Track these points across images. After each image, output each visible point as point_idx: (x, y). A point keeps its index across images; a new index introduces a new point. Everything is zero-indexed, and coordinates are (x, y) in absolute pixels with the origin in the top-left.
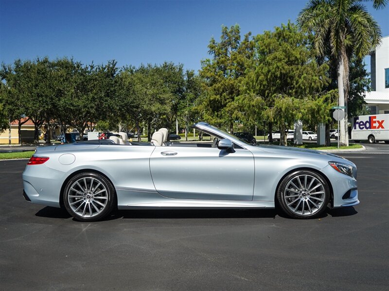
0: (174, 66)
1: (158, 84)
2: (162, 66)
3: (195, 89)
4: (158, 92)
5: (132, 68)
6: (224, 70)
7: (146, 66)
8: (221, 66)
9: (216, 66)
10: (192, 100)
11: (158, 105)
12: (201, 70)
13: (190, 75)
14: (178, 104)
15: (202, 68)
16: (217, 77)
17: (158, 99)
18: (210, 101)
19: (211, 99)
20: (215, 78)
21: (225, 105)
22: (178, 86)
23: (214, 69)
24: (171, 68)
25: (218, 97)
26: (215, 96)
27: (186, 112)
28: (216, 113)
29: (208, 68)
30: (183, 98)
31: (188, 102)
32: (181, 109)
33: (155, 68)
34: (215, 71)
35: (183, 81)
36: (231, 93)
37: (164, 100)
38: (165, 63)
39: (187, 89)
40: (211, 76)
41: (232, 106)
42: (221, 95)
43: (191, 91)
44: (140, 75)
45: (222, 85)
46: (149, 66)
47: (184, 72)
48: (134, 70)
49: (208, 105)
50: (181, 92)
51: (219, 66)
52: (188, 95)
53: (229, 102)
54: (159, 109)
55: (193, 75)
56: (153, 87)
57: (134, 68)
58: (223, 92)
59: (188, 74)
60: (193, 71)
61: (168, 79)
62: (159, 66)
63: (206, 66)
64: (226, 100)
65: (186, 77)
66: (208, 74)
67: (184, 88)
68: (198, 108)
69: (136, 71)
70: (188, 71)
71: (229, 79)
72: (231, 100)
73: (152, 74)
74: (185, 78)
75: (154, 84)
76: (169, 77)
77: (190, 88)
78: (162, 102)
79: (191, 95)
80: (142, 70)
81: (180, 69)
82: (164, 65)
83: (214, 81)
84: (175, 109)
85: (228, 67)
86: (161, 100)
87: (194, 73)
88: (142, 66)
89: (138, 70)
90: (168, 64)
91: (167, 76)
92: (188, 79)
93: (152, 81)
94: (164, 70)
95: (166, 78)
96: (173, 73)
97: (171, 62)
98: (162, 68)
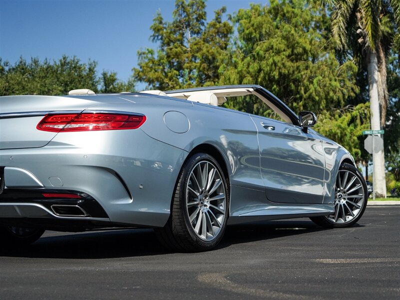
0: (80, 63)
2: (58, 63)
6: (180, 68)
7: (29, 62)
8: (173, 63)
9: (165, 61)
12: (138, 68)
13: (109, 80)
15: (139, 65)
16: (166, 80)
23: (161, 67)
24: (75, 67)
29: (151, 65)
33: (45, 66)
34: (163, 70)
38: (64, 58)
40: (157, 79)
44: (18, 77)
46: (36, 62)
48: (7, 68)
51: (169, 62)
55: (114, 80)
57: (6, 64)
59: (104, 78)
60: (115, 74)
61: (68, 86)
62: (52, 64)
63: (147, 61)
65: (102, 83)
66: (152, 75)
69: (10, 70)
70: (104, 74)
73: (42, 74)
76: (71, 83)
81: (91, 70)
82: (61, 61)
85: (186, 65)
87: (117, 77)
88: (21, 62)
89: (14, 69)
90: (68, 60)
91: (67, 81)
92: (104, 87)
93: (43, 89)
94: (62, 71)
95: (66, 85)
96: (80, 76)
97: (75, 57)
98: (58, 67)
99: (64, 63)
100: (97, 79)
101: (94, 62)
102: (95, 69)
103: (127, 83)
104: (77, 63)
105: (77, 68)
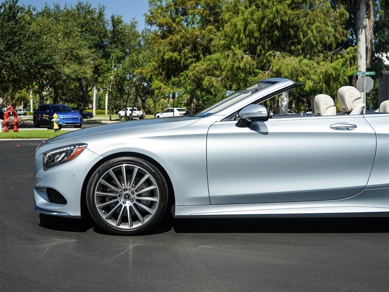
0: (92, 7)
1: (74, 35)
2: (75, 7)
3: (122, 44)
4: (74, 46)
5: (31, 9)
6: (185, 13)
7: (52, 7)
8: (179, 9)
9: (173, 8)
10: (119, 60)
11: (76, 66)
12: (149, 14)
13: (116, 22)
14: (99, 65)
15: (149, 11)
16: (174, 25)
17: (75, 56)
18: (163, 60)
19: (166, 57)
20: (170, 27)
21: (186, 67)
22: (99, 37)
23: (169, 13)
24: (89, 11)
25: (176, 54)
26: (171, 54)
27: (112, 77)
28: (173, 79)
29: (160, 11)
30: (106, 56)
31: (113, 62)
32: (103, 73)
33: (66, 11)
34: (171, 16)
35: (106, 31)
36: (194, 49)
37: (82, 58)
38: (80, 4)
40: (167, 24)
41: (197, 69)
42: (180, 52)
43: (117, 47)
44: (46, 21)
45: (182, 37)
46: (58, 7)
48: (34, 13)
49: (159, 67)
51: (176, 9)
52: (114, 52)
53: (192, 62)
54: (76, 71)
55: (120, 22)
56: (66, 39)
57: (34, 9)
58: (184, 47)
59: (113, 20)
60: (121, 17)
61: (84, 27)
62: (70, 8)
63: (156, 7)
64: (186, 60)
65: (111, 25)
66: (162, 20)
67: (107, 42)
68: (143, 71)
69: (37, 14)
70: (113, 17)
71: (192, 27)
72: (194, 60)
73: (65, 18)
74: (110, 27)
75: (67, 35)
76: (86, 24)
77: (115, 43)
79: (118, 52)
80: (46, 13)
81: (101, 14)
82: (77, 6)
83: (171, 31)
84: (96, 70)
85: (190, 11)
86: (78, 59)
87: (123, 19)
88: (46, 7)
89: (40, 13)
90: (83, 5)
91: (83, 23)
92: (112, 28)
93: (66, 30)
94: (79, 14)
95: (82, 26)
96: (92, 19)
97: (87, 2)
98: (75, 10)
99: (80, 7)
101: (103, 6)
102: (104, 12)
103: (130, 24)
104: (89, 8)
105: (90, 12)
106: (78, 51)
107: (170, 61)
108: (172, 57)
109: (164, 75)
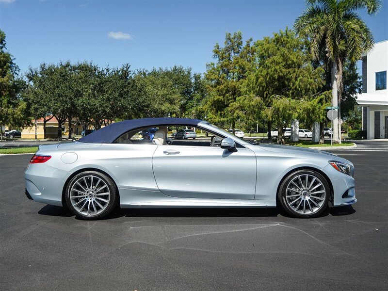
0: (183, 69)
1: (168, 86)
2: (172, 69)
3: (202, 91)
4: (167, 93)
5: (145, 71)
6: (227, 73)
7: (157, 69)
8: (225, 70)
9: (220, 69)
10: (198, 101)
11: (168, 105)
12: (206, 73)
13: (197, 78)
14: (186, 104)
15: (207, 71)
16: (220, 79)
17: (168, 99)
18: (214, 101)
19: (215, 99)
20: (218, 80)
21: (227, 106)
22: (187, 87)
24: (180, 72)
25: (221, 97)
26: (218, 97)
27: (194, 111)
28: (219, 113)
29: (213, 71)
30: (191, 98)
31: (195, 102)
32: (189, 108)
33: (166, 71)
34: (219, 74)
35: (191, 83)
36: (234, 94)
37: (174, 100)
39: (194, 90)
40: (215, 78)
41: (234, 106)
42: (224, 96)
43: (198, 93)
44: (152, 78)
45: (225, 87)
46: (161, 69)
47: (192, 75)
48: (147, 73)
49: (212, 105)
50: (189, 93)
51: (222, 69)
52: (196, 96)
53: (232, 102)
54: (168, 108)
55: (199, 78)
56: (163, 89)
57: (147, 71)
58: (226, 93)
59: (195, 77)
60: (200, 74)
61: (177, 81)
62: (169, 70)
63: (211, 69)
64: (228, 100)
65: (194, 79)
66: (213, 77)
67: (192, 90)
69: (148, 74)
70: (195, 75)
71: (232, 81)
72: (233, 100)
73: (162, 76)
74: (193, 81)
75: (164, 86)
76: (178, 79)
77: (197, 90)
78: (171, 102)
79: (198, 96)
80: (154, 73)
81: (189, 73)
83: (218, 83)
84: (183, 108)
85: (231, 71)
86: (170, 101)
88: (154, 70)
89: (150, 73)
90: (177, 68)
91: (176, 79)
93: (163, 83)
94: (174, 73)
97: (181, 66)
98: (172, 71)
99: (175, 69)
100: (192, 76)
101: (190, 68)
102: (191, 72)
106: (170, 96)
107: (218, 101)
108: (219, 99)
109: (215, 110)
